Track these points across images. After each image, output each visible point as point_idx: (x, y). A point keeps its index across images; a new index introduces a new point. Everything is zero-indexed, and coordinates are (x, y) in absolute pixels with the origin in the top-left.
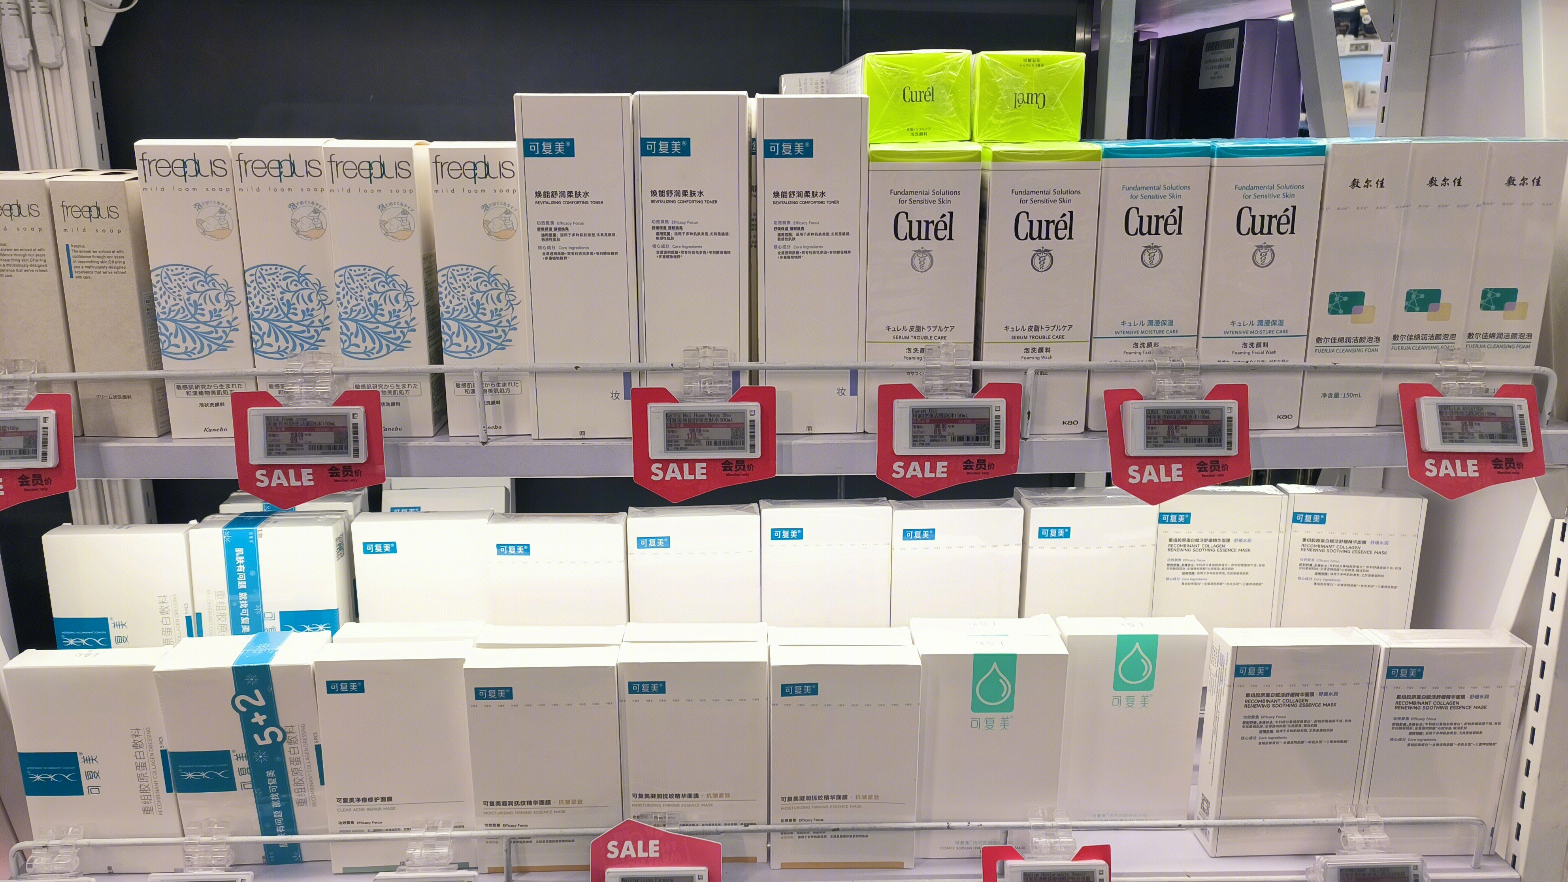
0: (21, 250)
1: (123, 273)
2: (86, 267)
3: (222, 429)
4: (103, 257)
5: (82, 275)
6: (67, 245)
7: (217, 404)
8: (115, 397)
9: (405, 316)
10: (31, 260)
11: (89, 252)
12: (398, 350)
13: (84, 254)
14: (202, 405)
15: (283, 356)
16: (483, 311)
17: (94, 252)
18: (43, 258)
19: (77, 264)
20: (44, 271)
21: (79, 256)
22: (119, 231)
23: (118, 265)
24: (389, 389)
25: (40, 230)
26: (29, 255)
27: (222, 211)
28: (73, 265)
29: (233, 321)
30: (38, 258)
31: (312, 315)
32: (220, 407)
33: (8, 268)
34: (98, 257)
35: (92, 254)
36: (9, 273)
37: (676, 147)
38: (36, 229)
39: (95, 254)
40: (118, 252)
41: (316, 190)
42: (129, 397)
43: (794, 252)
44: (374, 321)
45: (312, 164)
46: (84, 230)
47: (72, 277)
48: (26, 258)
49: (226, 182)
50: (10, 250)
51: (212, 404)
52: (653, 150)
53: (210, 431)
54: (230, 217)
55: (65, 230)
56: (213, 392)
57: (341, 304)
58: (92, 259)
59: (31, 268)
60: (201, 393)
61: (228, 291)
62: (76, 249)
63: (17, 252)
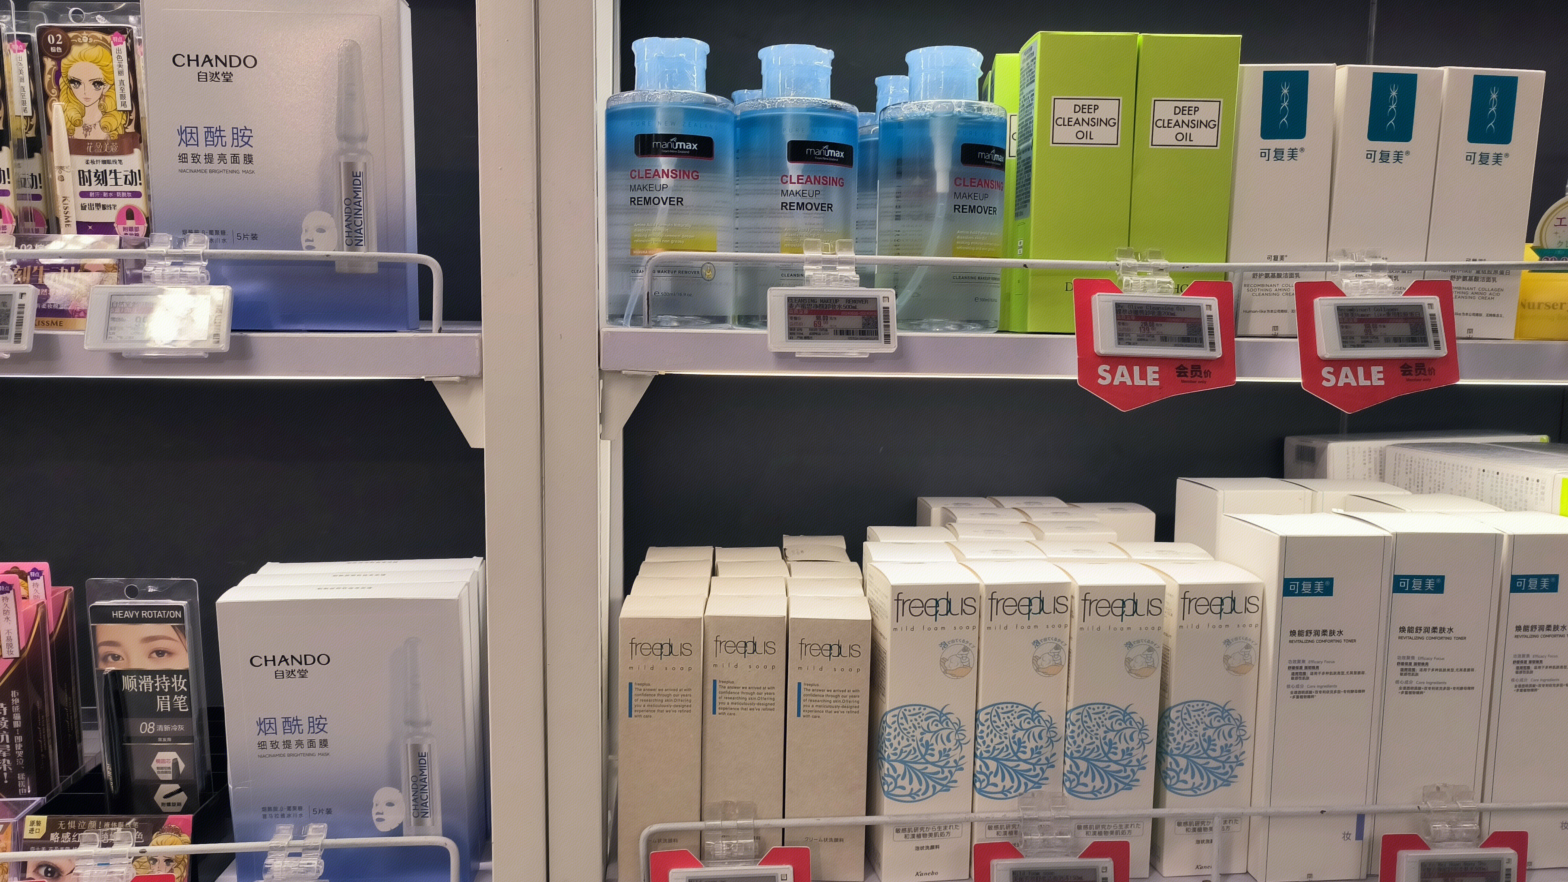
0: (749, 688)
1: (855, 712)
2: (817, 706)
3: (933, 873)
4: (837, 696)
5: (811, 714)
6: (799, 684)
7: (932, 847)
8: (825, 840)
9: (1138, 754)
10: (759, 699)
11: (823, 691)
12: (1126, 789)
13: (817, 693)
14: (917, 848)
15: (1007, 795)
16: (1213, 747)
17: (828, 691)
18: (772, 696)
19: (807, 703)
20: (771, 710)
21: (811, 695)
22: (858, 670)
23: (851, 704)
24: (1112, 829)
25: (773, 667)
26: (758, 693)
27: (965, 649)
28: (802, 703)
29: (960, 760)
30: (767, 696)
31: (1040, 753)
32: (935, 850)
33: (733, 706)
34: (832, 696)
35: (826, 693)
36: (732, 711)
37: (1430, 584)
38: (769, 667)
39: (829, 693)
40: (853, 691)
41: (1060, 626)
42: (841, 840)
43: (1531, 685)
44: (1106, 759)
45: (1060, 600)
46: (821, 669)
47: (799, 715)
48: (754, 696)
49: (973, 620)
50: (738, 688)
51: (927, 847)
52: (1406, 587)
53: (922, 875)
54: (972, 656)
55: (800, 668)
56: (931, 835)
57: (1075, 742)
58: (825, 698)
59: (758, 707)
60: (919, 836)
61: (959, 729)
62: (809, 687)
63: (744, 690)
